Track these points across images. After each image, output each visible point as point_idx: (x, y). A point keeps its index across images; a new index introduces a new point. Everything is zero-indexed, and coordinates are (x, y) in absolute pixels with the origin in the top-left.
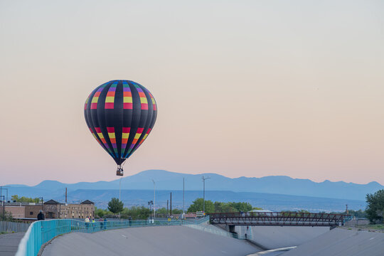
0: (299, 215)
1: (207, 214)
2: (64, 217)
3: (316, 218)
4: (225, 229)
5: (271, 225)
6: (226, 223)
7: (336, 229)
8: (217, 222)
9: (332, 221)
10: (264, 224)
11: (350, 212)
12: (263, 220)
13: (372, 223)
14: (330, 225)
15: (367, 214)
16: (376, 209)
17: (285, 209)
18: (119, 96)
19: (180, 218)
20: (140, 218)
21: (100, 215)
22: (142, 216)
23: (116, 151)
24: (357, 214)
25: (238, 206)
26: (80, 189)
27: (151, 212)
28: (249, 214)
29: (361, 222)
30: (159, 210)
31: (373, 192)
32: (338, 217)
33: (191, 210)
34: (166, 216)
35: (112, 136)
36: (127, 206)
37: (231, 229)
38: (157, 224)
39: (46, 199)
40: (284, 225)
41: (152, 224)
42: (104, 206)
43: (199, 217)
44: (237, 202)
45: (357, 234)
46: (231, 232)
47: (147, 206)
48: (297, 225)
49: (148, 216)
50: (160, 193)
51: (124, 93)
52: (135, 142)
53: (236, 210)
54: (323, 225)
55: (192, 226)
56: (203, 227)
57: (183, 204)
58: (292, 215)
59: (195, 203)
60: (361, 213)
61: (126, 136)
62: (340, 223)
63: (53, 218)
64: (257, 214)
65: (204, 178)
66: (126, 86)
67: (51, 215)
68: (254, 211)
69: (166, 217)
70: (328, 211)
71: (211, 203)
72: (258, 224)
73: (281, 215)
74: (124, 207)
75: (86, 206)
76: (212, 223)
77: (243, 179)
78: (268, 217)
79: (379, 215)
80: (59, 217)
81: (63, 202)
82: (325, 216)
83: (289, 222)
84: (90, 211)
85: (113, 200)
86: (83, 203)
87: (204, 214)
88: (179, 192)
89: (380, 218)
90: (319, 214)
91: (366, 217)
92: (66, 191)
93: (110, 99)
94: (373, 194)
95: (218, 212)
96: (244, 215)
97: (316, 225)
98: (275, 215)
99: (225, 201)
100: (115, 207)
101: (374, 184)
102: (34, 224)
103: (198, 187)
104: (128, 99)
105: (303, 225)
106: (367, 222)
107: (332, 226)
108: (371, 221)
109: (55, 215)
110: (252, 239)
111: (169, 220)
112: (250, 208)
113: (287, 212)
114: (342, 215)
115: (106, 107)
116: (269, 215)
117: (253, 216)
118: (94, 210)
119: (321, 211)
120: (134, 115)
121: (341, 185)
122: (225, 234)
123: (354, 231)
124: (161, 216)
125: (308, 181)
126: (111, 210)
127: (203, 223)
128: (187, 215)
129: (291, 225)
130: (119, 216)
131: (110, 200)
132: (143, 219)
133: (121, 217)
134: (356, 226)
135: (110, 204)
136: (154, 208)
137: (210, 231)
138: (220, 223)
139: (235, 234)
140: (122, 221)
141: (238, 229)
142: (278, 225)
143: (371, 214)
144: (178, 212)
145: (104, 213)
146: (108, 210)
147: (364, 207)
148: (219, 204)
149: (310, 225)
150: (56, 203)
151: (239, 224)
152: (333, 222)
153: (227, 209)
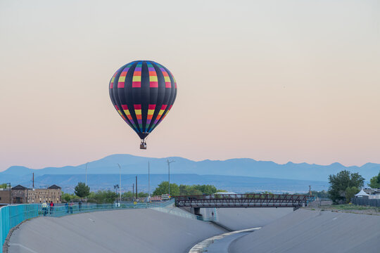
0: (263, 197)
1: (173, 197)
2: (31, 202)
3: (280, 200)
4: (190, 212)
5: (235, 206)
6: (191, 206)
7: (300, 210)
8: (182, 204)
9: (296, 201)
10: (229, 206)
11: (313, 193)
12: (227, 202)
13: (335, 203)
14: (293, 206)
15: (330, 195)
16: (338, 189)
17: (249, 191)
18: (145, 76)
19: (146, 201)
20: (106, 202)
21: (66, 200)
22: (108, 199)
23: (141, 126)
24: (320, 195)
25: (203, 189)
26: (47, 173)
27: (117, 196)
28: (213, 197)
29: (324, 203)
30: (125, 194)
31: (336, 173)
32: (301, 198)
33: (158, 193)
34: (131, 199)
35: (138, 112)
36: (94, 190)
37: (196, 211)
38: (124, 207)
39: (14, 184)
40: (248, 206)
41: (118, 207)
42: (70, 191)
43: (165, 200)
44: (201, 184)
45: (320, 214)
46: (196, 214)
47: (113, 190)
48: (261, 206)
49: (114, 200)
50: (125, 177)
51: (150, 72)
52: (158, 118)
53: (200, 193)
54: (286, 206)
55: (158, 209)
56: (169, 210)
57: (148, 188)
58: (256, 196)
59: (160, 186)
60: (324, 193)
61: (151, 112)
62: (304, 204)
63: (21, 203)
64: (221, 197)
65: (169, 161)
66: (150, 66)
67: (18, 200)
68: (218, 193)
69: (132, 201)
70: (292, 193)
71: (176, 186)
72: (222, 206)
73: (245, 197)
74: (90, 192)
75: (53, 190)
76: (177, 205)
77: (207, 162)
78: (232, 199)
79: (342, 195)
80: (27, 202)
81: (31, 187)
82: (288, 197)
83: (246, 204)
84: (57, 196)
85: (80, 184)
86: (50, 188)
87: (169, 197)
88: (144, 175)
89: (342, 198)
90: (283, 195)
91: (329, 197)
92: (34, 177)
93: (137, 78)
94: (336, 174)
95: (183, 194)
96: (208, 197)
97: (280, 206)
98: (239, 196)
99: (190, 184)
100: (82, 191)
101: (337, 165)
102: (2, 209)
103: (163, 170)
104: (153, 78)
105: (267, 206)
106: (330, 202)
107: (296, 207)
108: (334, 201)
109: (23, 200)
110: (217, 220)
111: (135, 203)
112: (214, 191)
113: (251, 194)
114: (305, 196)
115: (133, 86)
116: (233, 197)
117: (217, 198)
118: (61, 194)
119: (285, 192)
120: (159, 93)
121: (304, 167)
122: (190, 216)
123: (318, 211)
124: (126, 200)
125: (271, 163)
126: (77, 195)
127: (169, 206)
128: (153, 199)
129: (255, 206)
130: (86, 200)
131: (77, 184)
132: (109, 202)
133: (88, 201)
134: (320, 206)
135: (77, 189)
136: (120, 192)
137: (176, 213)
138: (185, 206)
139: (200, 217)
140: (89, 205)
141: (203, 211)
142: (242, 206)
143: (334, 195)
144: (143, 196)
145: (71, 197)
146: (75, 195)
147: (326, 187)
148: (184, 187)
149: (274, 206)
150: (23, 189)
151: (204, 206)
152: (297, 203)
153: (192, 191)
